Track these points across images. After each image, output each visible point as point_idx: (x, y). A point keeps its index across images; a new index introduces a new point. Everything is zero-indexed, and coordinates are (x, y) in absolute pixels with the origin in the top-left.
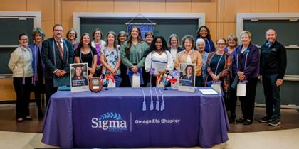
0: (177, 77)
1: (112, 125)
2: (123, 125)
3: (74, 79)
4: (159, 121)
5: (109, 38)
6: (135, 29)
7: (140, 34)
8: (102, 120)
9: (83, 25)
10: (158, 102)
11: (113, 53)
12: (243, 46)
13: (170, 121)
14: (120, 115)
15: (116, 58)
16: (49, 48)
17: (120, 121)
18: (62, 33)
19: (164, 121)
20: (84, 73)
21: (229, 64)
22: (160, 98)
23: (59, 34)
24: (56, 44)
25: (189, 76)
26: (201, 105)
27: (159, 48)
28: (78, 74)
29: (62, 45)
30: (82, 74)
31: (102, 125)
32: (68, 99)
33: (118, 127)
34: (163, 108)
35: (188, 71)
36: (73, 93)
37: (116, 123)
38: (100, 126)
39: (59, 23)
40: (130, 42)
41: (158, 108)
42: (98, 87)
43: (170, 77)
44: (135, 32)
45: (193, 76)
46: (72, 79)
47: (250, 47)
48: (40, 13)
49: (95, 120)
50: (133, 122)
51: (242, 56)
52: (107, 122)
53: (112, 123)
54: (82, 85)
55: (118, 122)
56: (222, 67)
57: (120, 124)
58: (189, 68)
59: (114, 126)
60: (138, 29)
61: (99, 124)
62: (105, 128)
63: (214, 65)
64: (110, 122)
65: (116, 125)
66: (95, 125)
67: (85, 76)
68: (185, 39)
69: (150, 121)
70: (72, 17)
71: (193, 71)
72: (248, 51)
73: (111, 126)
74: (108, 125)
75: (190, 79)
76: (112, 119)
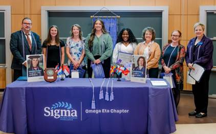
0: (130, 69)
1: (64, 114)
2: (74, 114)
3: (30, 69)
4: (108, 111)
5: (74, 31)
6: (98, 22)
7: (103, 27)
8: (54, 110)
9: (51, 18)
10: (107, 93)
11: (77, 45)
12: (196, 38)
13: (119, 112)
14: (70, 105)
15: (81, 50)
16: (18, 40)
17: (71, 110)
18: (31, 27)
19: (113, 111)
20: (40, 64)
21: (181, 56)
22: (110, 89)
23: (27, 27)
24: (24, 37)
25: (141, 67)
26: (149, 96)
27: (126, 39)
28: (35, 65)
29: (30, 37)
30: (38, 65)
31: (54, 113)
32: (22, 88)
33: (69, 115)
34: (112, 98)
35: (140, 62)
36: (29, 83)
37: (67, 112)
38: (52, 115)
39: (28, 16)
40: (94, 35)
41: (107, 99)
42: (52, 78)
43: (123, 68)
44: (98, 25)
45: (145, 67)
46: (29, 70)
47: (204, 39)
48: (10, 7)
49: (47, 109)
50: (84, 111)
51: (195, 48)
52: (58, 111)
53: (64, 112)
54: (39, 75)
55: (69, 111)
56: (174, 59)
57: (71, 113)
58: (141, 59)
59: (66, 115)
60: (101, 22)
61: (52, 112)
62: (57, 116)
63: (167, 57)
64: (62, 111)
65: (67, 114)
66: (47, 114)
67: (41, 66)
68: (146, 31)
69: (100, 111)
70: (40, 11)
71: (144, 63)
72: (201, 43)
73: (62, 115)
74: (60, 114)
75: (141, 70)
76: (63, 108)
